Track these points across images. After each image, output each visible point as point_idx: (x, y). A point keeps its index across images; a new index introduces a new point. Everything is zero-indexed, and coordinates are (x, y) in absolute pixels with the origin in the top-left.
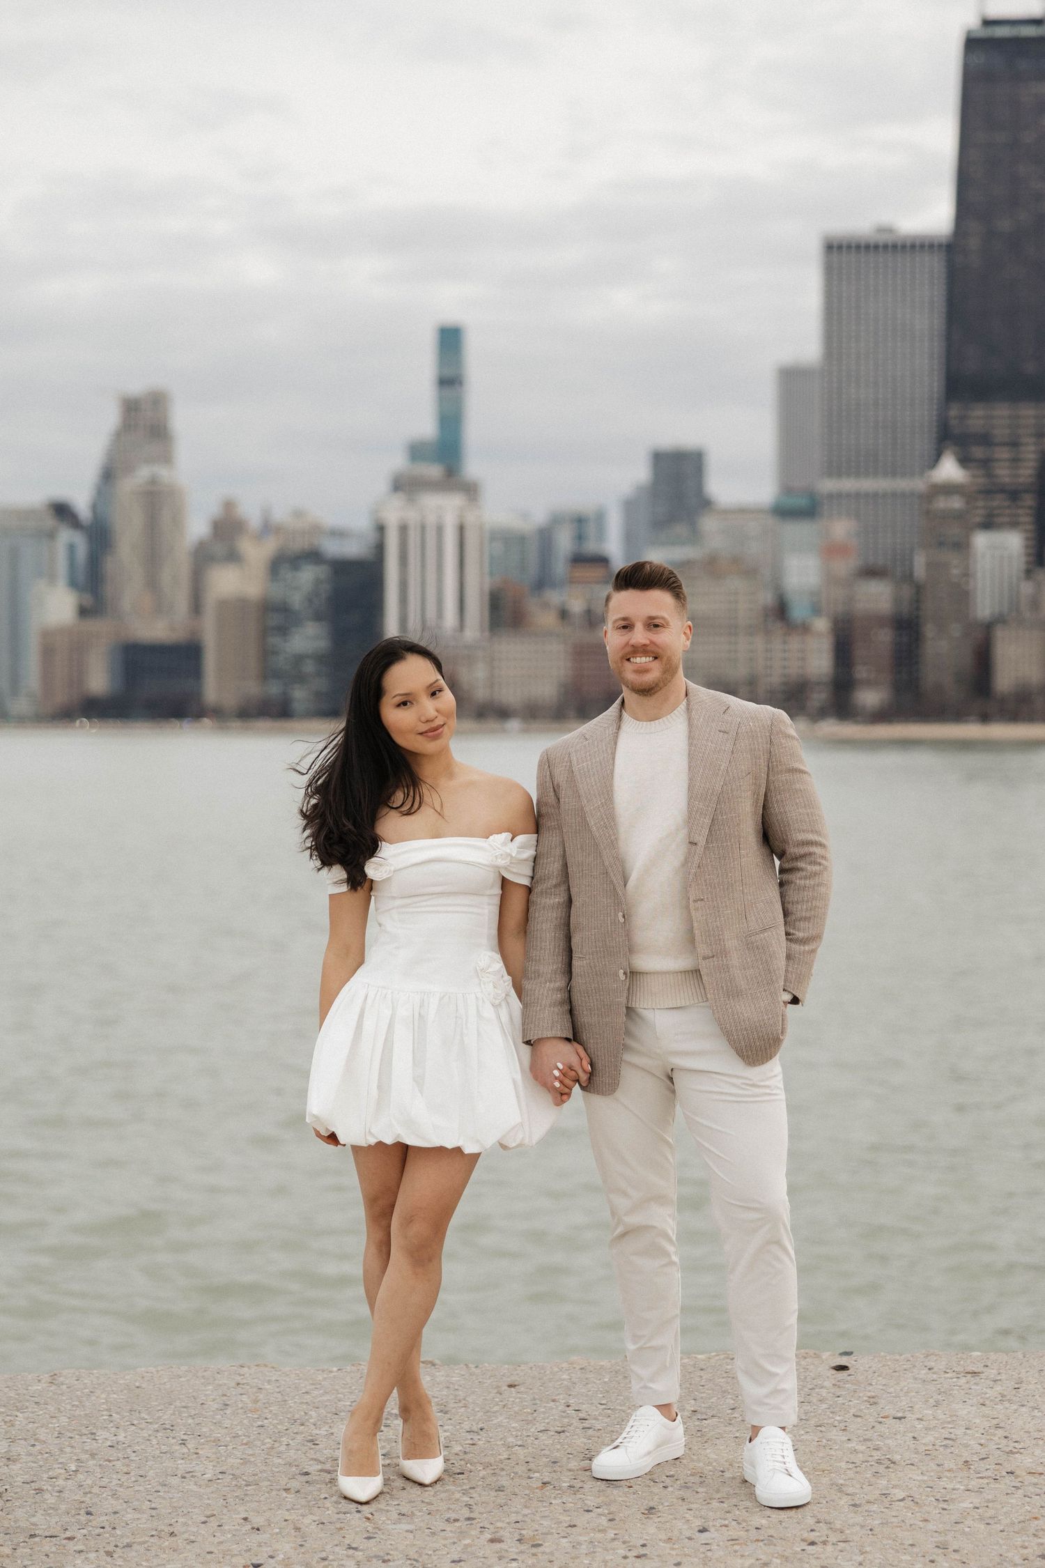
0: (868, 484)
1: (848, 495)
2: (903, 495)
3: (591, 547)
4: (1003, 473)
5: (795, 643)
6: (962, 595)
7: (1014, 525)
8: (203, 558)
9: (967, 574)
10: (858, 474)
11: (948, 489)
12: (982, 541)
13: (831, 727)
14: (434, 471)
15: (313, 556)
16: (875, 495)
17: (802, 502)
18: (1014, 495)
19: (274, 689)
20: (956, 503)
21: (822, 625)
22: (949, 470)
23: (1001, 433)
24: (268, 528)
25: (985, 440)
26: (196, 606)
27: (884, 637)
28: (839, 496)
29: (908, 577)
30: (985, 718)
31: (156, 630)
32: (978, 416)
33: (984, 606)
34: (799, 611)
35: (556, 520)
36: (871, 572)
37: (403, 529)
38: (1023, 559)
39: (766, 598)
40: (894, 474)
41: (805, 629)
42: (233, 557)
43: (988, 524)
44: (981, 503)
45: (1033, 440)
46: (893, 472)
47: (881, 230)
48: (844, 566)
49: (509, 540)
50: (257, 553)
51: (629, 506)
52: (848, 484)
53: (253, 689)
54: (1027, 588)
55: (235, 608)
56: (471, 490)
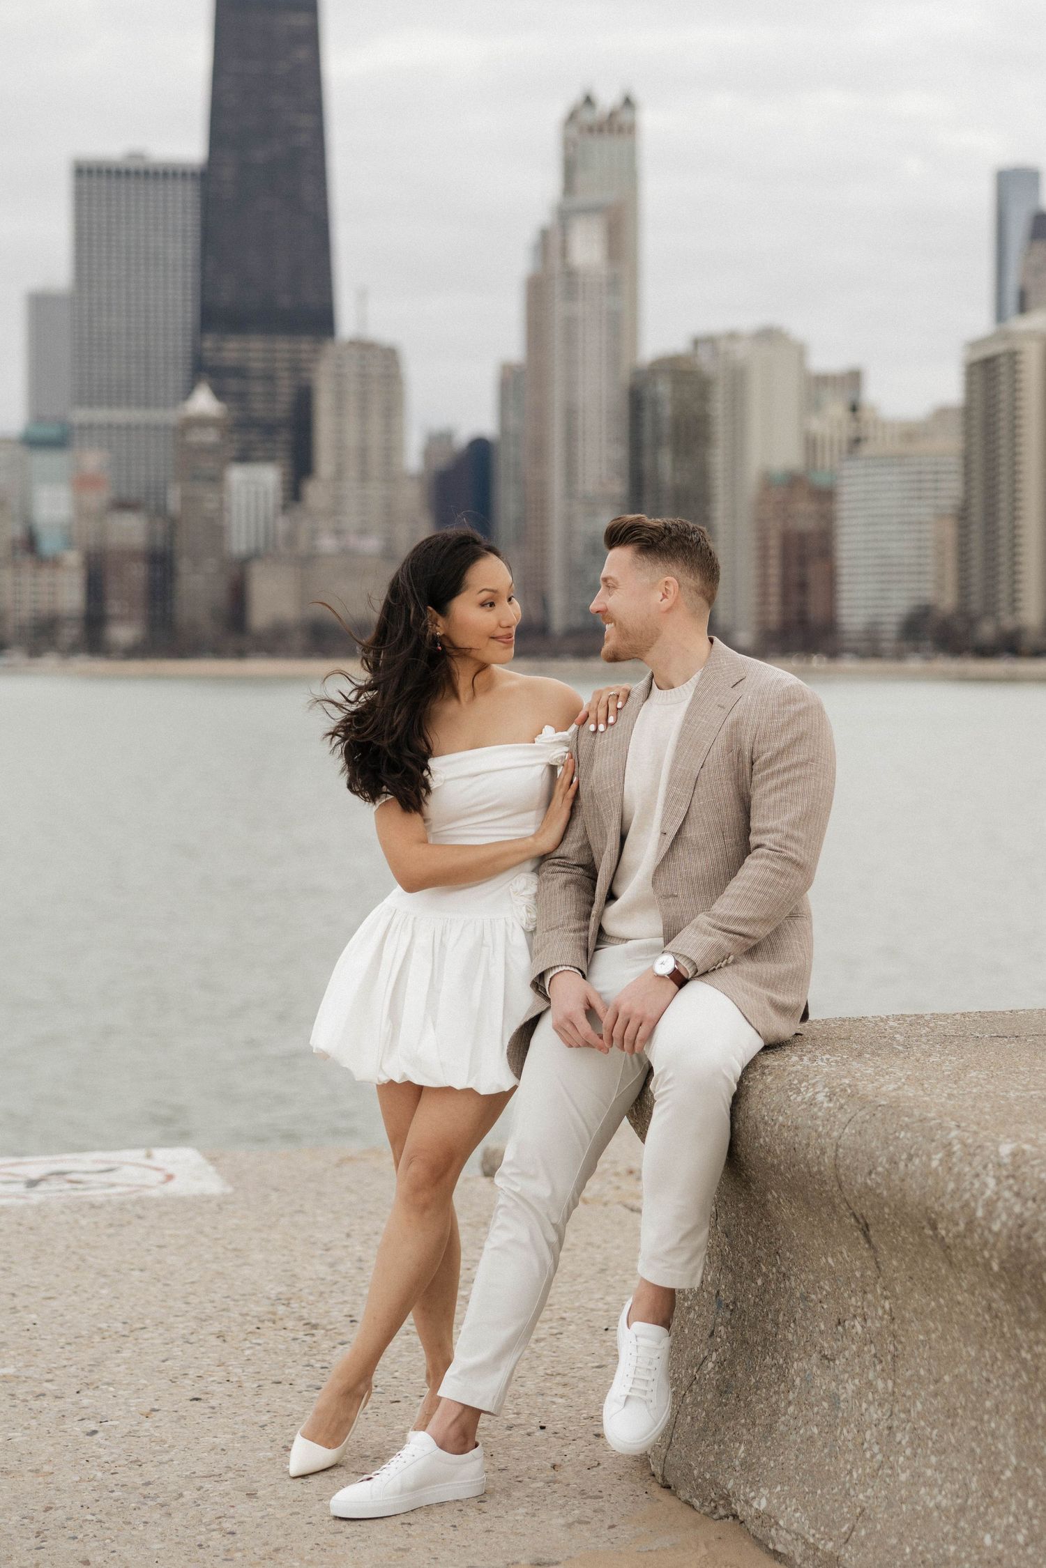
0: (120, 415)
1: (100, 427)
2: (157, 428)
4: (259, 408)
5: (45, 576)
6: (217, 529)
7: (269, 459)
9: (222, 508)
10: (110, 405)
11: (201, 422)
12: (237, 475)
13: (82, 663)
16: (128, 427)
17: (52, 431)
18: (269, 429)
20: (210, 436)
21: (73, 558)
22: (203, 402)
23: (256, 365)
25: (240, 372)
27: (138, 572)
28: (91, 427)
29: (160, 511)
30: (240, 654)
32: (232, 349)
33: (239, 541)
34: (49, 544)
36: (122, 505)
38: (280, 494)
39: (15, 530)
40: (147, 405)
41: (55, 563)
43: (244, 457)
44: (235, 437)
45: (286, 374)
46: (146, 404)
47: (133, 156)
48: (96, 499)
52: (101, 415)
54: (282, 525)
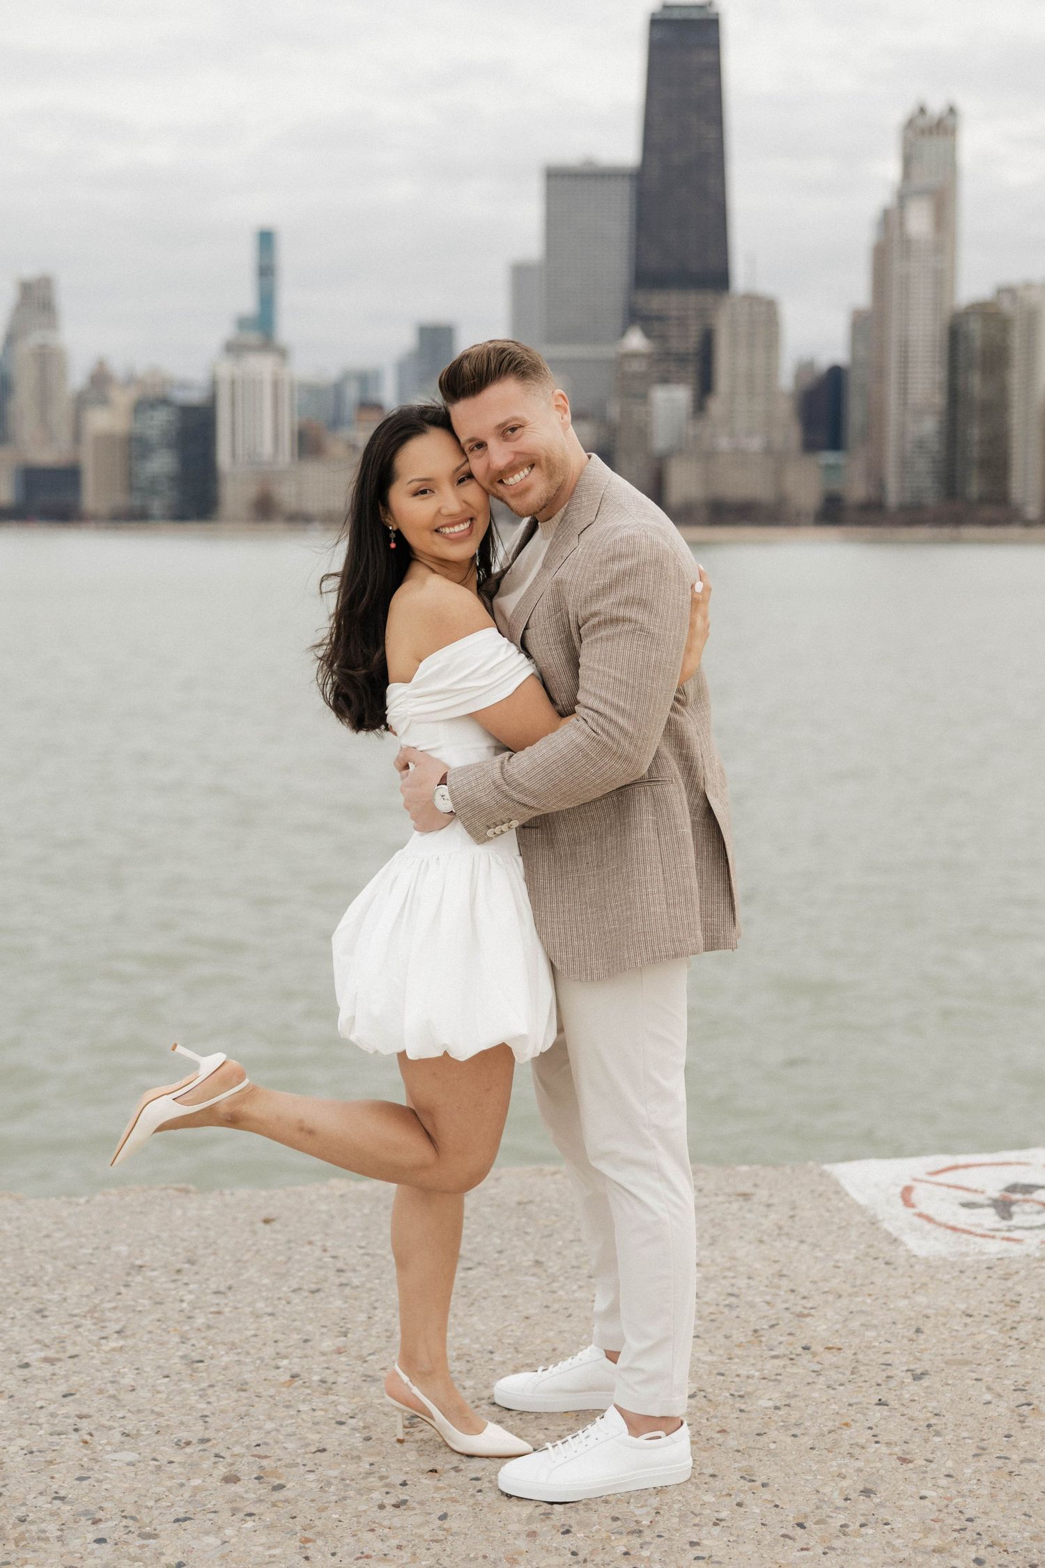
0: (576, 351)
2: (600, 360)
3: (373, 396)
4: (676, 345)
6: (643, 433)
7: (681, 381)
8: (82, 402)
9: (648, 418)
10: (569, 344)
11: (634, 355)
12: (660, 393)
14: (253, 337)
15: (164, 402)
16: (583, 360)
18: (681, 359)
19: (137, 501)
20: (641, 366)
22: (636, 341)
23: (674, 313)
24: (131, 380)
25: (660, 318)
26: (77, 436)
28: (557, 360)
29: (604, 420)
31: (47, 455)
32: (656, 301)
33: (661, 440)
35: (346, 377)
37: (233, 383)
38: (690, 408)
40: (596, 343)
42: (104, 401)
43: (665, 380)
44: (658, 365)
45: (695, 320)
47: (589, 163)
49: (312, 391)
50: (123, 399)
51: (402, 367)
53: (120, 499)
54: (691, 430)
55: (106, 441)
56: (282, 353)
